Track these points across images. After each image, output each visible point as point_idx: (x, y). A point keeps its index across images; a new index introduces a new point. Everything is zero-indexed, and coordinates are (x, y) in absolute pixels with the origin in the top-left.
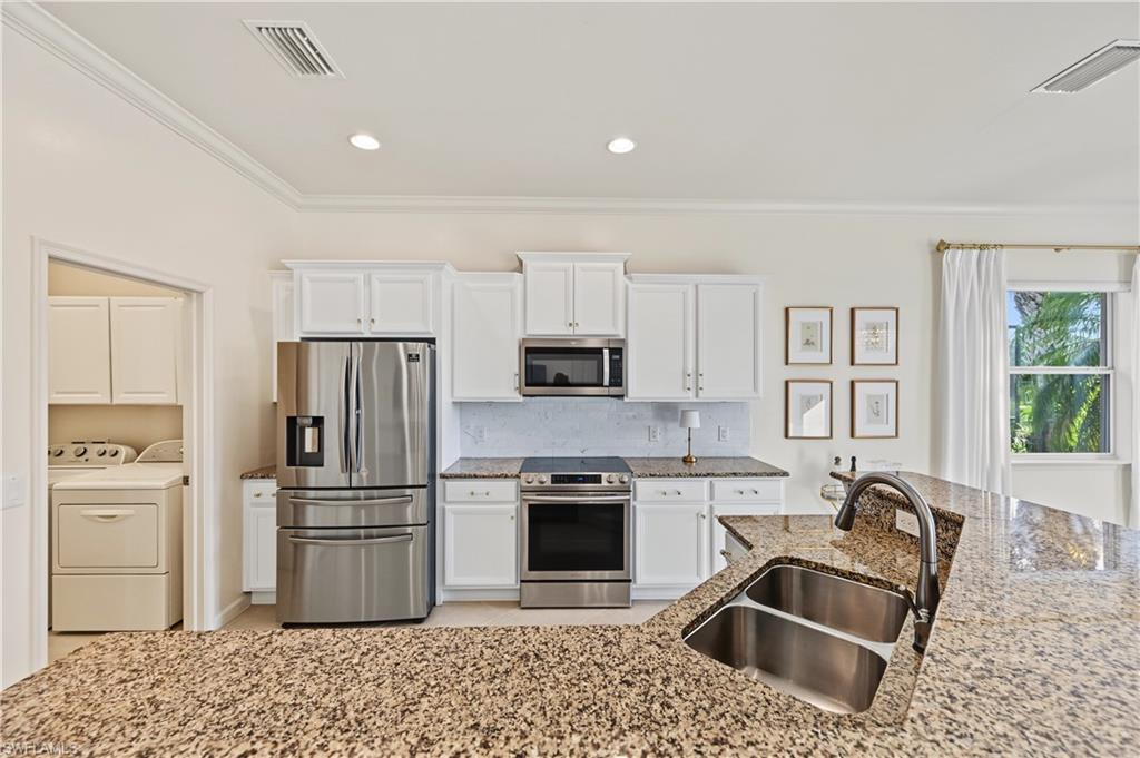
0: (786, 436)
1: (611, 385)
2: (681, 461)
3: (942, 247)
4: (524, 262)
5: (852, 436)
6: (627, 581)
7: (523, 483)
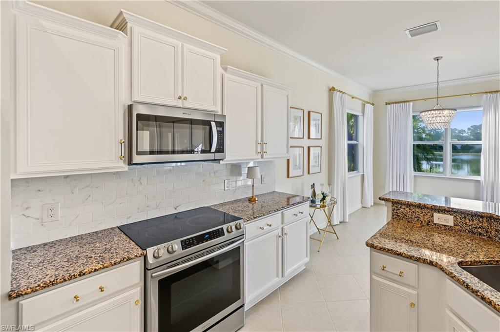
0: (288, 177)
1: (216, 152)
3: (332, 89)
4: (129, 25)
5: (309, 173)
6: (242, 306)
7: (151, 260)
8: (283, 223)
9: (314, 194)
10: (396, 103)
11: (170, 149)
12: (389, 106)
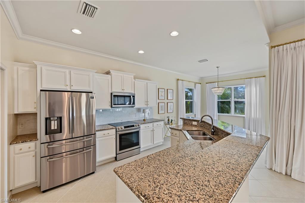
0: (159, 114)
1: (133, 104)
2: (143, 120)
3: (178, 80)
4: (111, 73)
5: (167, 112)
6: (140, 148)
7: (117, 129)
8: (153, 127)
9: (169, 120)
10: (210, 83)
11: (117, 103)
12: (207, 84)
